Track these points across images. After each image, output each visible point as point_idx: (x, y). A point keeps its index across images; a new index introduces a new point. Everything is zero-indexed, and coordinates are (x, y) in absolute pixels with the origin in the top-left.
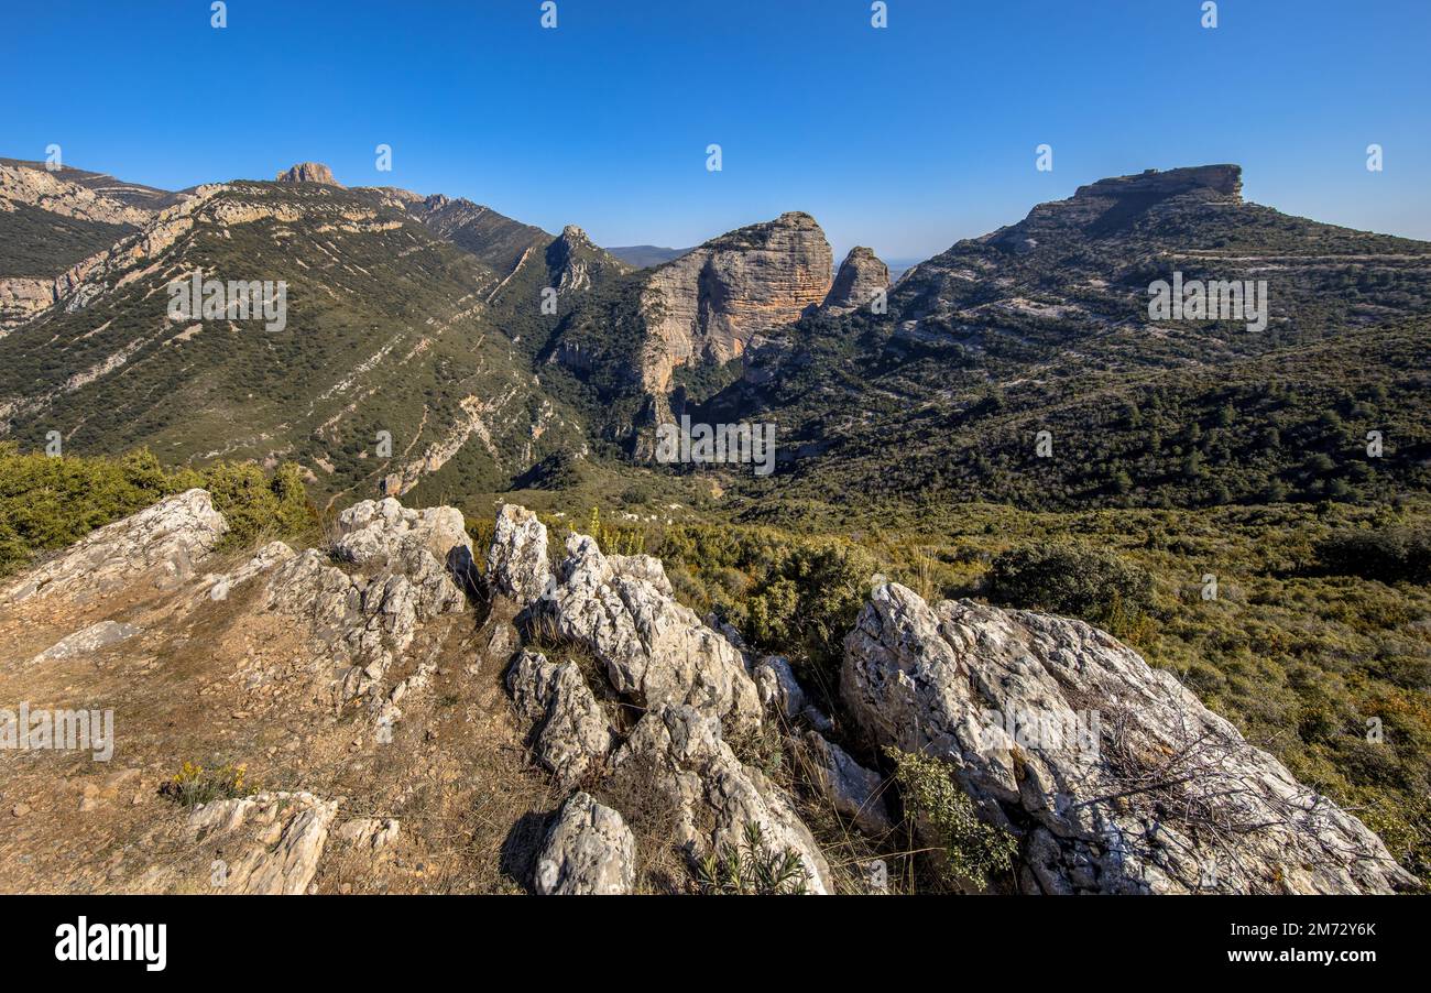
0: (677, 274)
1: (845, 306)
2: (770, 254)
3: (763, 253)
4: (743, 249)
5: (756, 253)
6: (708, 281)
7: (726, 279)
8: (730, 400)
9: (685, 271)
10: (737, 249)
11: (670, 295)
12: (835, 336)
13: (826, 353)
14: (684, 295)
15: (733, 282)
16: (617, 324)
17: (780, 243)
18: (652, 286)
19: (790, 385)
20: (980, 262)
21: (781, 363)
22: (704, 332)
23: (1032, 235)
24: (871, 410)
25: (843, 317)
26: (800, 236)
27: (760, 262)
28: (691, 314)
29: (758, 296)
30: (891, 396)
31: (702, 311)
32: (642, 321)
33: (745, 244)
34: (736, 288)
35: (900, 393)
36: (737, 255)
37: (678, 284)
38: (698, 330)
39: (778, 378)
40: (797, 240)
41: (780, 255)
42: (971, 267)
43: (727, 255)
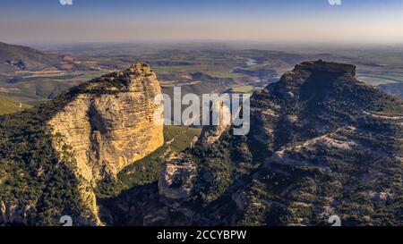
0: (69, 117)
1: (215, 135)
2: (133, 94)
3: (129, 94)
4: (114, 93)
5: (124, 94)
6: (94, 119)
7: (108, 116)
8: (160, 215)
9: (74, 114)
10: (111, 93)
11: (67, 135)
12: (219, 157)
13: (221, 170)
14: (77, 133)
15: (114, 118)
16: (39, 174)
17: (137, 86)
18: (54, 133)
19: (209, 198)
20: (272, 105)
21: (192, 181)
22: (97, 156)
23: (290, 90)
24: (300, 217)
25: (216, 142)
26: (148, 80)
27: (129, 100)
28: (85, 146)
29: (130, 124)
30: (305, 205)
31: (93, 141)
32: (65, 168)
33: (114, 89)
34: (117, 122)
35: (307, 202)
36: (112, 97)
37: (72, 126)
38: (93, 157)
39: (194, 192)
40: (146, 83)
41: (139, 94)
42: (270, 107)
43: (106, 98)
